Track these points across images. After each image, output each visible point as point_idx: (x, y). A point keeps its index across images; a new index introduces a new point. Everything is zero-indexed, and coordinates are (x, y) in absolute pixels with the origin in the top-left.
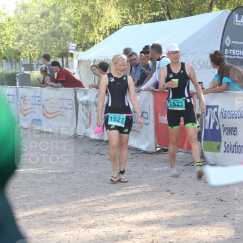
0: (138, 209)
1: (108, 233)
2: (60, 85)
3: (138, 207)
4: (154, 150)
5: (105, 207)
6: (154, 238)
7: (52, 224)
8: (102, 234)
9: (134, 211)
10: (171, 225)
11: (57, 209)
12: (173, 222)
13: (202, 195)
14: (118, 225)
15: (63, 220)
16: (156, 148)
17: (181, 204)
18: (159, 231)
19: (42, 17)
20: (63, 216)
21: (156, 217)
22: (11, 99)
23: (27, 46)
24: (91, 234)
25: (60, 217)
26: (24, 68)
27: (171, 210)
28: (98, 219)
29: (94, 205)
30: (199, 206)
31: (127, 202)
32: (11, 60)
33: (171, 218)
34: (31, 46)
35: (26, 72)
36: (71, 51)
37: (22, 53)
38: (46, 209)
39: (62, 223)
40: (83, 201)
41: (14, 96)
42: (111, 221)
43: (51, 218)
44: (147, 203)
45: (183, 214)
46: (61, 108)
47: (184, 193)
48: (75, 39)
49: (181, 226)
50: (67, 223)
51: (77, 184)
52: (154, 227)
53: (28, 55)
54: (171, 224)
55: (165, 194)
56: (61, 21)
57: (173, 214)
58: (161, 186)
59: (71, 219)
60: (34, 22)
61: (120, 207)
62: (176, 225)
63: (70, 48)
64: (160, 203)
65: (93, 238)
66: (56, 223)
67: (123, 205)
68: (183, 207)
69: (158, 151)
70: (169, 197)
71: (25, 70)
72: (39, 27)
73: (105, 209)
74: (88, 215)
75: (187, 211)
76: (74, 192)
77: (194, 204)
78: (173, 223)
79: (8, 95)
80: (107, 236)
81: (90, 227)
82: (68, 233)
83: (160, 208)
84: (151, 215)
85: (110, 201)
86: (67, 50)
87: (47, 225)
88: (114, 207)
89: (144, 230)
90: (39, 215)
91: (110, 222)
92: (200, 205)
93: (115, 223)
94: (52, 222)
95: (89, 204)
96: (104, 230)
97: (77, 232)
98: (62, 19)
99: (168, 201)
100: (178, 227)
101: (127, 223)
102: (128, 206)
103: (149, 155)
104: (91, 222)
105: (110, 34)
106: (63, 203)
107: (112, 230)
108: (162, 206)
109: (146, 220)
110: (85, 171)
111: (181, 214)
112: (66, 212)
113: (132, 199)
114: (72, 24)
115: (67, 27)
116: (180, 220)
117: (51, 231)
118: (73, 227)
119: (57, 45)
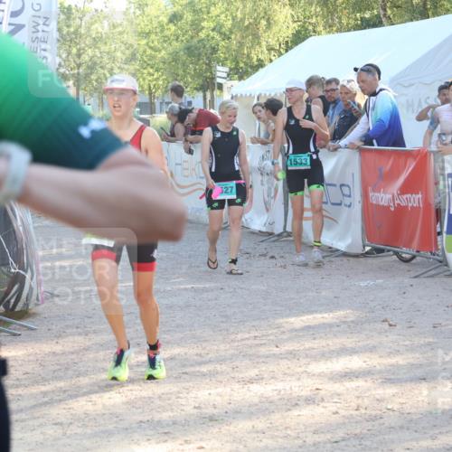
0: (333, 351)
1: (282, 392)
3: (332, 348)
4: (359, 251)
5: (277, 347)
6: (360, 401)
7: (185, 376)
8: (271, 394)
9: (326, 355)
10: (390, 379)
11: (196, 351)
12: (393, 374)
13: (443, 328)
14: (299, 379)
16: (364, 247)
17: (407, 343)
18: (369, 390)
19: (171, 21)
20: (205, 363)
21: (364, 365)
23: (145, 71)
24: (252, 394)
25: (200, 364)
26: (138, 109)
27: (390, 354)
28: (264, 369)
29: (257, 345)
30: (438, 348)
31: (314, 339)
33: (389, 368)
34: (151, 71)
35: (143, 116)
36: (219, 80)
38: (176, 351)
39: (204, 375)
40: (239, 336)
42: (287, 372)
43: (184, 366)
44: (349, 342)
45: (411, 361)
47: (412, 324)
48: (226, 59)
49: (406, 381)
50: (212, 375)
51: (228, 309)
52: (360, 383)
53: (146, 87)
54: (390, 377)
55: (379, 326)
56: (203, 28)
57: (393, 360)
58: (373, 312)
59: (218, 367)
60: (158, 30)
61: (302, 348)
62: (398, 379)
63: (219, 74)
64: (371, 342)
65: (256, 400)
66: (194, 375)
67: (308, 345)
68: (411, 349)
69: (367, 253)
70: (386, 331)
71: (141, 113)
72: (166, 39)
73: (276, 351)
74: (248, 361)
75: (417, 355)
76: (222, 322)
77: (429, 344)
78: (392, 377)
80: (279, 397)
81: (251, 381)
82: (212, 392)
83: (372, 349)
84: (356, 363)
85: (285, 337)
86: (213, 78)
87: (178, 378)
88: (291, 348)
89: (342, 388)
91: (285, 374)
92: (440, 345)
93: (293, 375)
94: (186, 373)
96: (275, 388)
97: (229, 390)
98: (205, 24)
99: (385, 339)
100: (401, 382)
101: (314, 375)
102: (316, 346)
103: (351, 259)
104: (253, 373)
105: (287, 51)
106: (206, 341)
107: (288, 388)
108: (375, 347)
109: (347, 370)
110: (242, 286)
111: (408, 361)
112: (210, 356)
113: (323, 335)
114: (221, 33)
115: (213, 38)
116: (405, 371)
117: (184, 388)
118: (221, 382)
119: (195, 70)
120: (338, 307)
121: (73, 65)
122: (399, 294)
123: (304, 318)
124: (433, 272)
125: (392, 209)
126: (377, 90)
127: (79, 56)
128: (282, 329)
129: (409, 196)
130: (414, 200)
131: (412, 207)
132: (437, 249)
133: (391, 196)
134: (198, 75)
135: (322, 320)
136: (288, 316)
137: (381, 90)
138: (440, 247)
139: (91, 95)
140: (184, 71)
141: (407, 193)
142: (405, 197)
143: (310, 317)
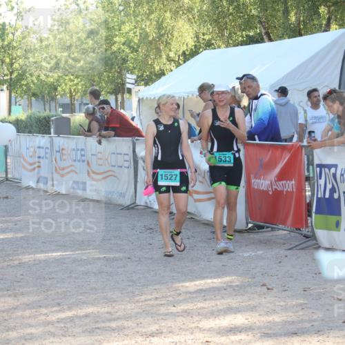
0: (221, 310)
2: (113, 133)
3: (220, 308)
4: (244, 227)
5: (174, 306)
7: (98, 330)
9: (214, 314)
11: (106, 310)
12: (271, 329)
13: (312, 292)
14: (192, 333)
15: (114, 325)
16: (247, 224)
17: (282, 303)
18: (250, 342)
20: (114, 320)
21: (246, 322)
22: (42, 153)
23: (67, 78)
25: (110, 320)
26: (61, 109)
27: (267, 313)
28: (163, 324)
29: (158, 305)
30: (307, 308)
31: (205, 300)
32: (43, 97)
33: (266, 324)
34: (72, 77)
35: (64, 115)
36: (128, 86)
37: (59, 89)
38: (90, 310)
39: (113, 330)
40: (143, 298)
41: (47, 148)
42: (182, 327)
43: (97, 322)
44: (233, 302)
45: (285, 318)
46: (114, 166)
47: (286, 288)
48: (135, 68)
49: (281, 335)
50: (120, 329)
51: (134, 275)
52: (243, 336)
53: (67, 91)
54: (267, 334)
55: (259, 289)
56: (115, 42)
57: (271, 319)
58: (254, 278)
59: (126, 324)
61: (195, 307)
62: (274, 334)
63: (128, 80)
64: (252, 303)
66: (105, 329)
67: (199, 305)
68: (285, 309)
69: (250, 229)
70: (265, 294)
71: (63, 112)
73: (173, 310)
74: (149, 319)
75: (290, 314)
76: (129, 286)
77: (301, 305)
78: (270, 332)
79: (39, 147)
81: (152, 335)
83: (253, 309)
84: (239, 320)
85: (180, 298)
86: (123, 84)
87: (91, 332)
88: (186, 308)
89: (228, 341)
90: (80, 318)
91: (181, 329)
92: (309, 306)
93: (187, 330)
94: (98, 328)
95: (151, 303)
96: (173, 340)
97: (133, 342)
98: (117, 39)
99: (264, 300)
100: (277, 336)
101: (204, 330)
102: (206, 306)
103: (237, 234)
104: (154, 328)
105: (185, 62)
106: (115, 301)
107: (183, 340)
108: (255, 307)
109: (232, 326)
110: (146, 256)
111: (282, 318)
112: (118, 314)
113: (213, 297)
114: (130, 47)
115: (123, 51)
116: (279, 327)
117: (96, 341)
118: (127, 335)
119: (109, 77)
120: (225, 274)
121: (6, 72)
122: (275, 263)
123: (197, 283)
124: (304, 245)
125: (271, 193)
126: (259, 95)
127: (12, 64)
128: (178, 292)
129: (284, 182)
130: (289, 185)
131: (287, 191)
132: (307, 226)
133: (269, 182)
134: (111, 81)
135: (211, 285)
136: (184, 281)
137: (262, 95)
138: (310, 225)
139: (22, 97)
140: (100, 78)
141: (282, 180)
142: (281, 183)
143: (202, 282)
